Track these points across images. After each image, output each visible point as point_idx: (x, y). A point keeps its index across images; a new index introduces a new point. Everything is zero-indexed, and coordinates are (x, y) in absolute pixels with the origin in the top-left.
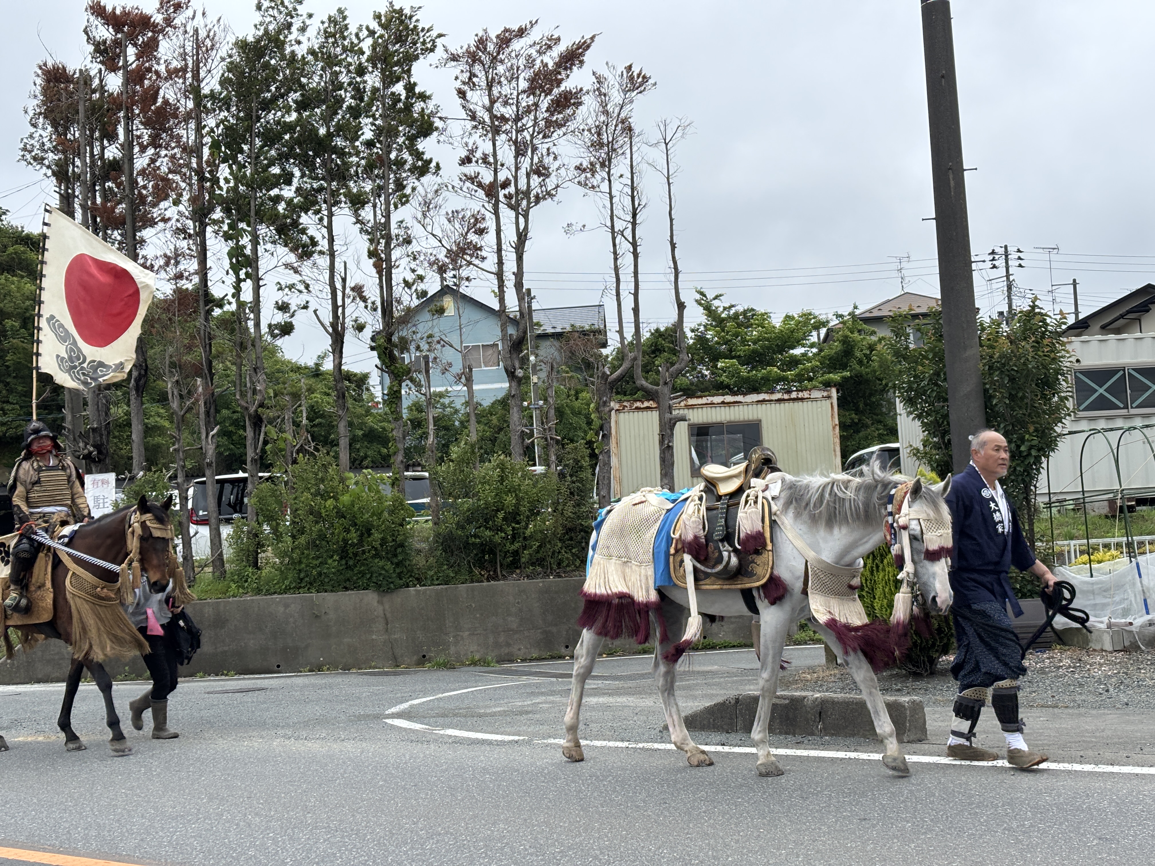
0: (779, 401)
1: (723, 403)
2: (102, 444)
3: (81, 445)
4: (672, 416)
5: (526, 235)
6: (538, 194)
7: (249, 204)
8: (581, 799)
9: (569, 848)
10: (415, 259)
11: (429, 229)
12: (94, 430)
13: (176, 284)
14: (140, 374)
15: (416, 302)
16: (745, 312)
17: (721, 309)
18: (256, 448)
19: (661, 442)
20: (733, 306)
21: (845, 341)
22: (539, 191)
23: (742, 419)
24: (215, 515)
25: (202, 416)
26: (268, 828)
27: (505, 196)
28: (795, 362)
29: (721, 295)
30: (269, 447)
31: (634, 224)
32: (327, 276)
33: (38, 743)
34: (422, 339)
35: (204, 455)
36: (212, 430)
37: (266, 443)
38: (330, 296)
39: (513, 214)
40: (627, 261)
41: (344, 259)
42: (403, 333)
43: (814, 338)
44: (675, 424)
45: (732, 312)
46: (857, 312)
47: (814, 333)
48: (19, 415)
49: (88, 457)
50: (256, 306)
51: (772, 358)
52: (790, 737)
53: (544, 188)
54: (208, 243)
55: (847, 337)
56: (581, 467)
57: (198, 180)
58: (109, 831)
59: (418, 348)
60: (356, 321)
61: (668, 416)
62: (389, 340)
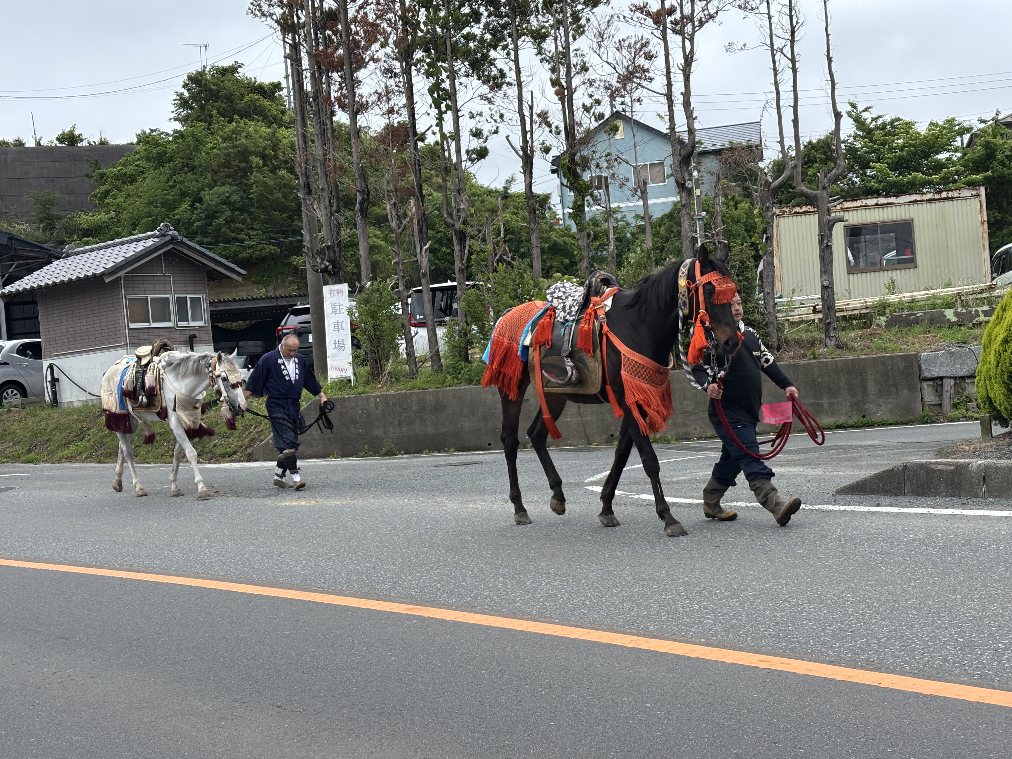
0: (930, 200)
1: (877, 204)
2: (336, 260)
3: (319, 260)
4: (831, 218)
5: (692, 57)
6: (701, 18)
7: (445, 43)
8: (767, 552)
9: (761, 592)
10: (591, 85)
11: (604, 57)
12: (328, 247)
13: (389, 118)
14: (363, 198)
15: (594, 124)
16: (892, 122)
17: (870, 120)
18: (462, 260)
19: (821, 242)
20: (880, 117)
21: (987, 146)
22: (703, 16)
23: (895, 219)
24: (431, 317)
25: (416, 233)
26: (497, 574)
27: (671, 22)
28: (940, 166)
29: (870, 108)
30: (473, 257)
31: (792, 41)
32: (516, 105)
33: (302, 506)
34: (601, 158)
35: (418, 268)
36: (425, 245)
37: (471, 253)
38: (519, 123)
39: (679, 38)
40: (786, 76)
41: (530, 88)
42: (584, 153)
43: (958, 143)
44: (833, 225)
45: (880, 122)
46: (1000, 117)
47: (958, 139)
48: (262, 239)
49: (325, 270)
50: (456, 136)
51: (919, 164)
52: (955, 500)
53: (706, 12)
54: (414, 80)
55: (988, 142)
56: (747, 267)
57: (402, 25)
58: (366, 576)
59: (598, 166)
60: (543, 144)
61: (826, 218)
62: (572, 160)
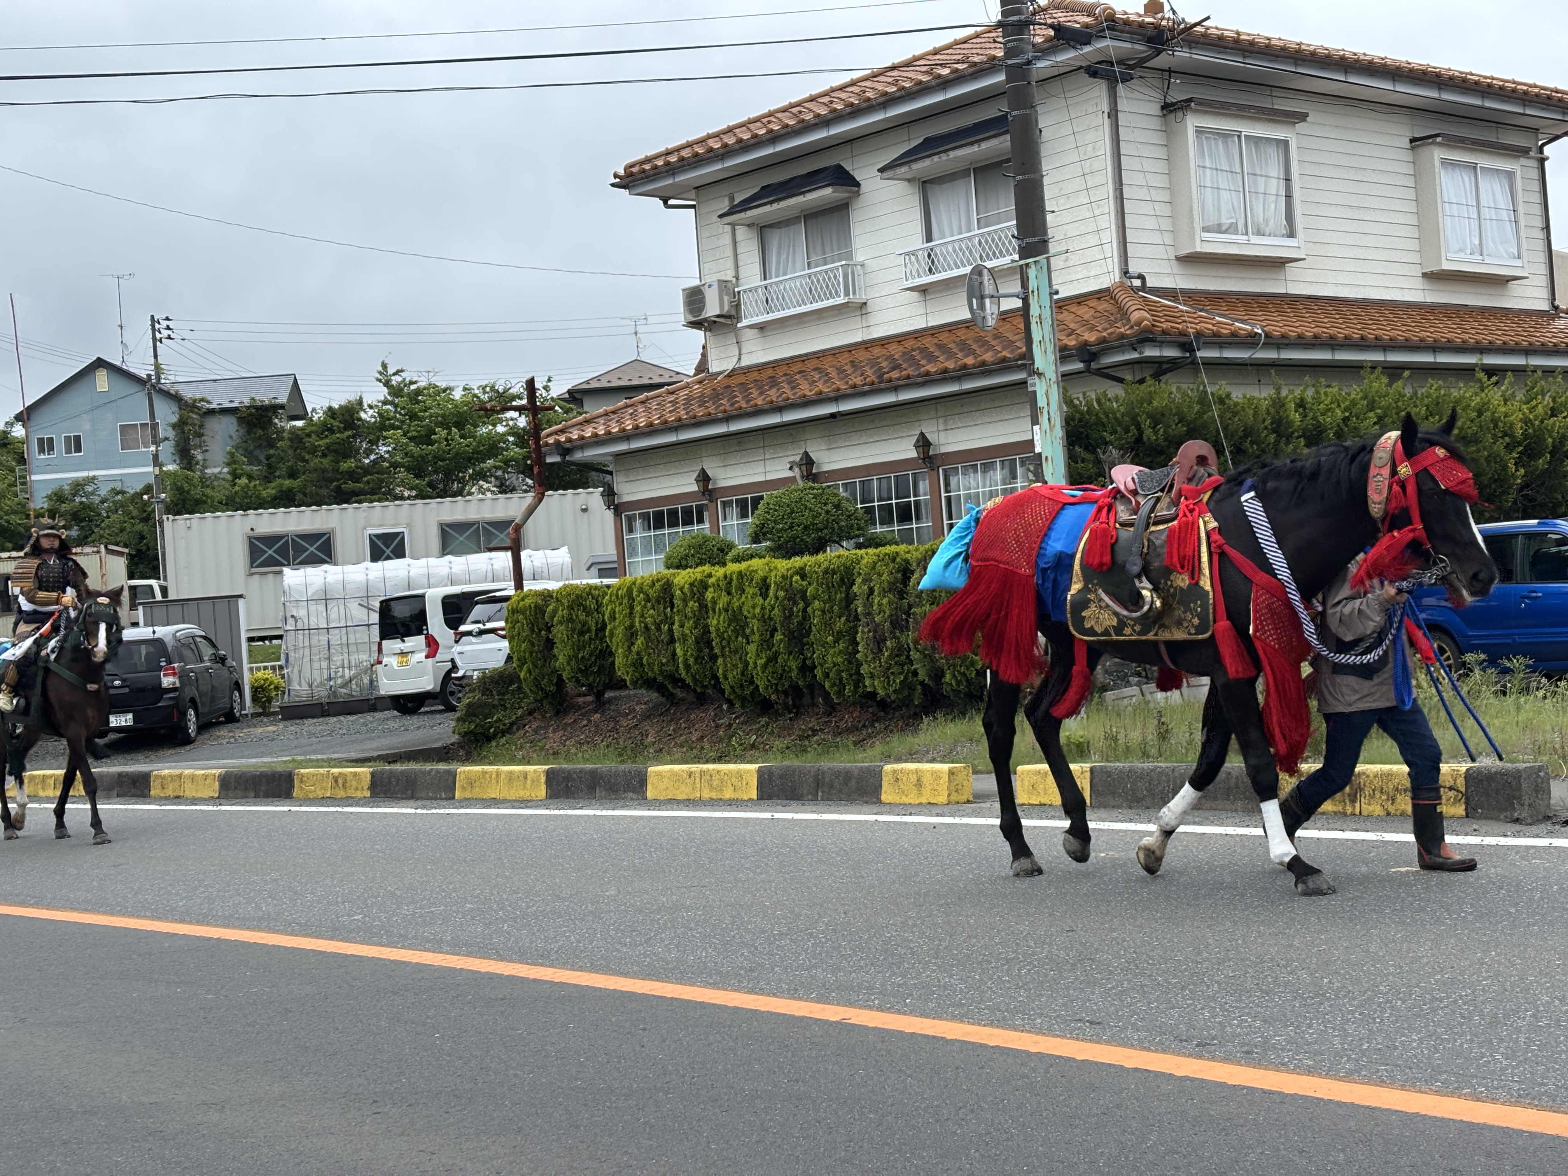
16: (426, 389)
17: (402, 385)
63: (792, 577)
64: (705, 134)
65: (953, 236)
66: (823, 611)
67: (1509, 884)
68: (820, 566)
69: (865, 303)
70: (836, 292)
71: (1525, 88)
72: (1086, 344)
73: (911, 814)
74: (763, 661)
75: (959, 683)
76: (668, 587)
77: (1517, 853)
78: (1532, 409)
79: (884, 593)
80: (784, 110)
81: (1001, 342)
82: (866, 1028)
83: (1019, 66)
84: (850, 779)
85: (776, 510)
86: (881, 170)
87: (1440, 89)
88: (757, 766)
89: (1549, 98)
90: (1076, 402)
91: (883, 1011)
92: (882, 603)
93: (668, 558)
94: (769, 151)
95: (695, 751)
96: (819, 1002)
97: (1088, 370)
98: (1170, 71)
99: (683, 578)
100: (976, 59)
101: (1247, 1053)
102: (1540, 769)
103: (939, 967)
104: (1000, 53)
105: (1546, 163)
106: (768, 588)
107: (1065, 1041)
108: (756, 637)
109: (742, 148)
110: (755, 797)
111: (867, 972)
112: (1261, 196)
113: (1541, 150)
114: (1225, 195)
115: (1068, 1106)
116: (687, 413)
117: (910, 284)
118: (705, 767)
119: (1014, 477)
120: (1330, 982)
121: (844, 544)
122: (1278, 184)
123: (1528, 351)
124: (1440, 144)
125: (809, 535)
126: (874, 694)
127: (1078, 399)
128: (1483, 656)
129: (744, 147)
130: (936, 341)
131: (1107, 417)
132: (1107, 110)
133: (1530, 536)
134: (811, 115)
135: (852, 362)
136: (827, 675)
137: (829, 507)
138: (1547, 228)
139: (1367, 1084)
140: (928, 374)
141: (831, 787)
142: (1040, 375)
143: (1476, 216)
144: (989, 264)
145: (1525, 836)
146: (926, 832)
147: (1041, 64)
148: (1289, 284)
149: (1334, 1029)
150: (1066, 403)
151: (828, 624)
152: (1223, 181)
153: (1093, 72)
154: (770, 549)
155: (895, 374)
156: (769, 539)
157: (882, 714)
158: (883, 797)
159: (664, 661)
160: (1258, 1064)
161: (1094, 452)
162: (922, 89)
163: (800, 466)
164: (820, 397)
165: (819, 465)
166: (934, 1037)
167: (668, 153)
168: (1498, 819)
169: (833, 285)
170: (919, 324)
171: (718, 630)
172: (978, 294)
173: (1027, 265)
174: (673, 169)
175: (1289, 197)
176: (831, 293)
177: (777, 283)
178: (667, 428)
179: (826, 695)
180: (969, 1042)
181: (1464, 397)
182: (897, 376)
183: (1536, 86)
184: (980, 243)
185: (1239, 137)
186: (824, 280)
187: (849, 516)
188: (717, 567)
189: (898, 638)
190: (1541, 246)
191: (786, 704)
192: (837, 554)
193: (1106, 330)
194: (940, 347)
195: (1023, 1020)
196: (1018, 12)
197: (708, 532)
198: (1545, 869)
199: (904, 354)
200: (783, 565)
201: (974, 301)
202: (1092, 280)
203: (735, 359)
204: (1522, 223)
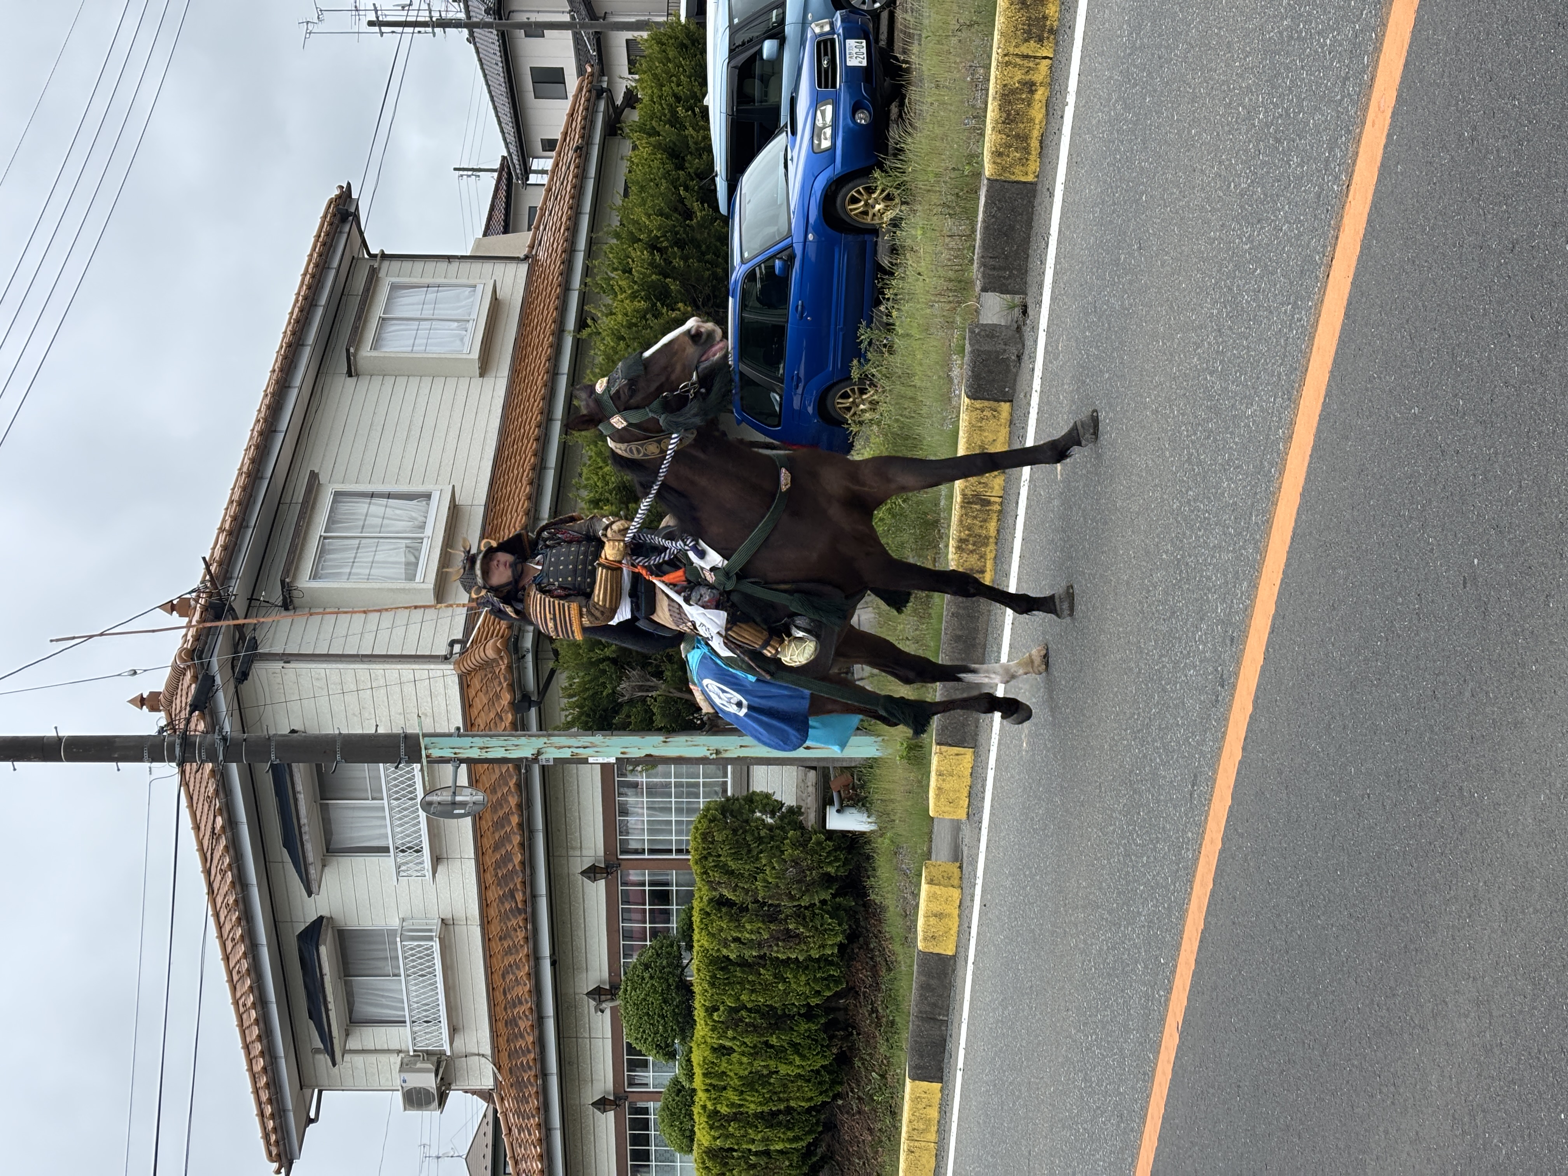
63: (714, 1021)
64: (247, 1073)
65: (386, 826)
66: (753, 991)
67: (1081, 374)
68: (706, 991)
69: (443, 920)
70: (427, 949)
71: (312, 265)
72: (512, 704)
73: (970, 927)
74: (797, 1059)
75: (837, 859)
76: (711, 1153)
77: (1051, 362)
78: (622, 290)
79: (740, 927)
80: (234, 989)
81: (500, 786)
82: (1187, 1008)
83: (226, 749)
84: (928, 985)
85: (644, 1032)
86: (310, 894)
87: (303, 345)
88: (908, 1080)
89: (324, 244)
90: (569, 718)
91: (1171, 988)
92: (750, 929)
93: (681, 1150)
94: (274, 1009)
95: (884, 1139)
96: (1159, 1052)
97: (539, 704)
98: (251, 600)
99: (703, 1136)
100: (211, 789)
101: (1232, 640)
102: (972, 332)
103: (1129, 924)
104: (209, 766)
105: (386, 253)
106: (723, 1047)
107: (1211, 812)
108: (772, 1063)
109: (268, 1037)
110: (940, 1085)
111: (1131, 998)
112: (386, 522)
113: (373, 256)
114: (380, 557)
115: (1277, 821)
116: (533, 1117)
117: (429, 874)
118: (904, 1135)
119: (635, 785)
120: (1166, 553)
121: (685, 962)
122: (375, 504)
123: (566, 288)
124: (357, 350)
125: (673, 999)
126: (841, 946)
127: (566, 716)
128: (855, 362)
129: (266, 1035)
130: (490, 851)
131: (588, 689)
132: (282, 664)
133: (744, 306)
134: (244, 961)
135: (500, 939)
136: (818, 993)
137: (646, 975)
138: (449, 258)
139: (1269, 535)
140: (523, 863)
141: (935, 1005)
142: (539, 753)
143: (430, 322)
144: (420, 794)
145: (1035, 352)
146: (990, 915)
147: (227, 728)
148: (475, 503)
149: (1213, 557)
150: (569, 728)
151: (767, 988)
152: (365, 556)
153: (243, 676)
154: (683, 1040)
155: (519, 896)
156: (673, 1041)
157: (861, 939)
158: (950, 952)
159: (787, 1163)
160: (1244, 633)
161: (621, 705)
162: (234, 847)
163: (601, 1002)
164: (533, 976)
165: (602, 982)
166: (1201, 941)
167: (261, 1114)
168: (1016, 375)
169: (419, 952)
170: (470, 867)
171: (761, 1104)
172: (449, 808)
173: (427, 757)
174: (279, 1111)
175: (389, 496)
176: (428, 955)
177: (410, 1011)
178: (546, 1140)
179: (838, 995)
180: (1208, 907)
181: (605, 351)
182: (520, 893)
183: (311, 255)
184: (397, 799)
185: (325, 538)
186: (413, 961)
187: (658, 955)
188: (696, 1099)
189: (787, 916)
190: (465, 266)
191: (842, 1039)
192: (695, 971)
193: (500, 683)
194: (496, 848)
195: (1188, 849)
196: (171, 746)
197: (659, 1104)
198: (1069, 340)
199: (499, 884)
200: (701, 1029)
201: (456, 812)
202: (449, 692)
203: (483, 1060)
204: (440, 280)
